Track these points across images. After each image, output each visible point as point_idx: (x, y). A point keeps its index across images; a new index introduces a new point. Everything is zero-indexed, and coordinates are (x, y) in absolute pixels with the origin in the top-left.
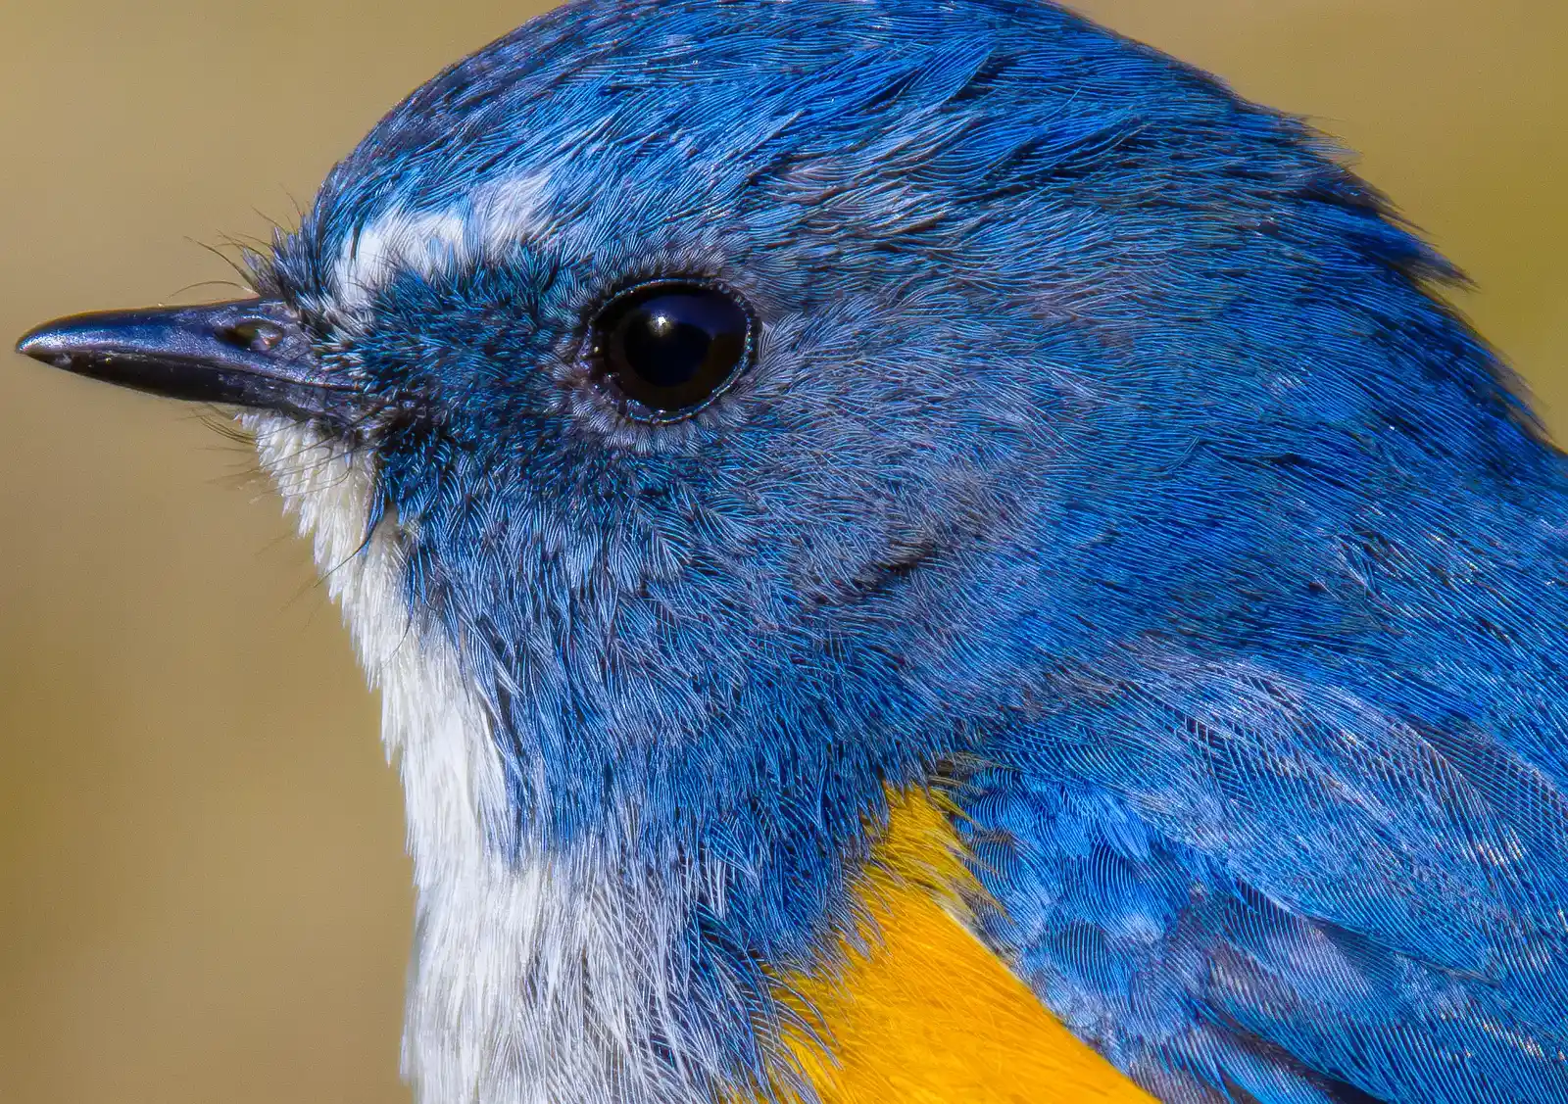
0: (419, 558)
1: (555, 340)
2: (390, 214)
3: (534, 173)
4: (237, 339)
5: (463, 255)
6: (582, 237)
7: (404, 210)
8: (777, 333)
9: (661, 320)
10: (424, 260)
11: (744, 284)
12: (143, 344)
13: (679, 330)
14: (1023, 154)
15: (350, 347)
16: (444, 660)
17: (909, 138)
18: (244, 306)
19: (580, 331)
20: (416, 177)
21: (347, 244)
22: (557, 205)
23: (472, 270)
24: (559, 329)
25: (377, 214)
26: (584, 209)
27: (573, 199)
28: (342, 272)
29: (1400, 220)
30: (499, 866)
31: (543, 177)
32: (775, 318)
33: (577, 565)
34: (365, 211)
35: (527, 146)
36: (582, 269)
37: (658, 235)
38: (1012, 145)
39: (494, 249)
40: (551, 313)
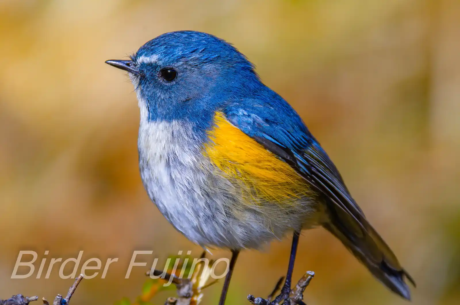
0: (142, 91)
1: (157, 72)
2: (143, 56)
3: (157, 55)
4: (128, 65)
5: (149, 62)
6: (160, 63)
7: (144, 56)
8: (179, 74)
9: (169, 71)
10: (145, 62)
11: (177, 69)
12: (117, 63)
13: (171, 72)
14: (206, 59)
15: (138, 68)
16: (143, 101)
17: (195, 57)
18: (129, 61)
19: (160, 72)
20: (146, 53)
21: (139, 58)
22: (159, 59)
23: (150, 63)
24: (158, 71)
25: (142, 56)
26: (161, 60)
27: (160, 59)
28: (138, 60)
29: (242, 55)
30: (147, 122)
31: (157, 56)
32: (180, 73)
33: (158, 95)
34: (141, 55)
35: (157, 52)
36: (160, 66)
37: (168, 64)
38: (206, 58)
39: (152, 62)
40: (157, 70)
